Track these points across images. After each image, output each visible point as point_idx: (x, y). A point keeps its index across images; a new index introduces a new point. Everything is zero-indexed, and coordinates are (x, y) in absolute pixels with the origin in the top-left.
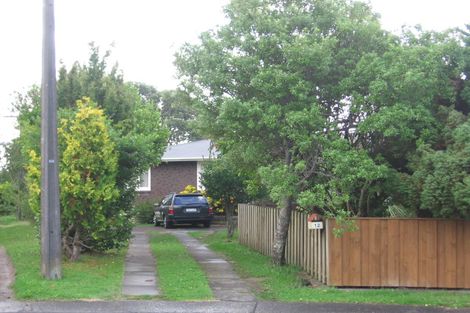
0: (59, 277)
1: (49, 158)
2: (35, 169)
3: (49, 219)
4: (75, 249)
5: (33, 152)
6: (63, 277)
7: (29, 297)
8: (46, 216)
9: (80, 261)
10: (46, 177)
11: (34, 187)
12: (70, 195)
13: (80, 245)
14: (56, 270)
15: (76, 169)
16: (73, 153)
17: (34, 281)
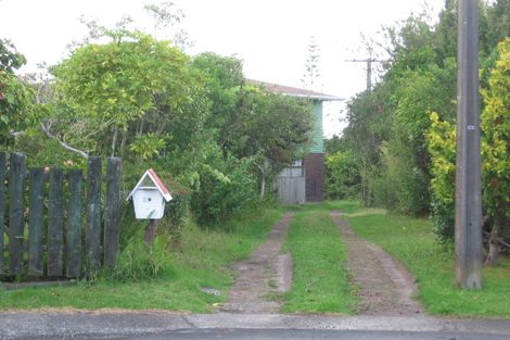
0: (479, 286)
1: (468, 124)
2: (438, 137)
3: (467, 207)
4: (492, 248)
5: (434, 114)
6: (483, 287)
7: (447, 312)
8: (463, 203)
9: (498, 265)
10: (464, 150)
11: (441, 163)
12: (491, 175)
13: (500, 244)
14: (475, 277)
15: (500, 138)
16: (495, 117)
17: (448, 292)
